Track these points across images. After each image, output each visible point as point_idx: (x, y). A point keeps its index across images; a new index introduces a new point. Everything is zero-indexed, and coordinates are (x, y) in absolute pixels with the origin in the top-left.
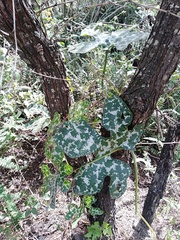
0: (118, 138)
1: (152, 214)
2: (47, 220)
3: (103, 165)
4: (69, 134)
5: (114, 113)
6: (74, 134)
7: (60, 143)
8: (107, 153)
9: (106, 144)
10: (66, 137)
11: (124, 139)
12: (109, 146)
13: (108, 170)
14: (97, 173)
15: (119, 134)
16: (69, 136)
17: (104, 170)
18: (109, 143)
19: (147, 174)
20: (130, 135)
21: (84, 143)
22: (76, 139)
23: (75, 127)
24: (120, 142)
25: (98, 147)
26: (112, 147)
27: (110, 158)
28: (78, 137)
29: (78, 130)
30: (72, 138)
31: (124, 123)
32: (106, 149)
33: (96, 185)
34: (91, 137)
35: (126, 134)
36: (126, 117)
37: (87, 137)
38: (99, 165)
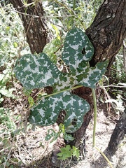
0: (78, 74)
1: (117, 144)
2: (36, 137)
3: (61, 99)
4: (29, 66)
5: (76, 47)
6: (33, 66)
7: (19, 75)
8: (66, 88)
9: (65, 80)
10: (25, 69)
11: (85, 76)
12: (68, 81)
13: (65, 104)
14: (53, 106)
15: (79, 70)
16: (28, 68)
17: (61, 104)
18: (68, 78)
19: (118, 113)
20: (91, 72)
21: (41, 75)
22: (34, 72)
23: (35, 60)
24: (80, 78)
25: (56, 81)
26: (71, 83)
27: (69, 94)
28: (37, 70)
29: (37, 63)
30: (30, 70)
31: (85, 58)
32: (65, 84)
33: (51, 118)
34: (50, 71)
35: (87, 70)
36: (87, 52)
37: (46, 70)
38: (56, 99)
